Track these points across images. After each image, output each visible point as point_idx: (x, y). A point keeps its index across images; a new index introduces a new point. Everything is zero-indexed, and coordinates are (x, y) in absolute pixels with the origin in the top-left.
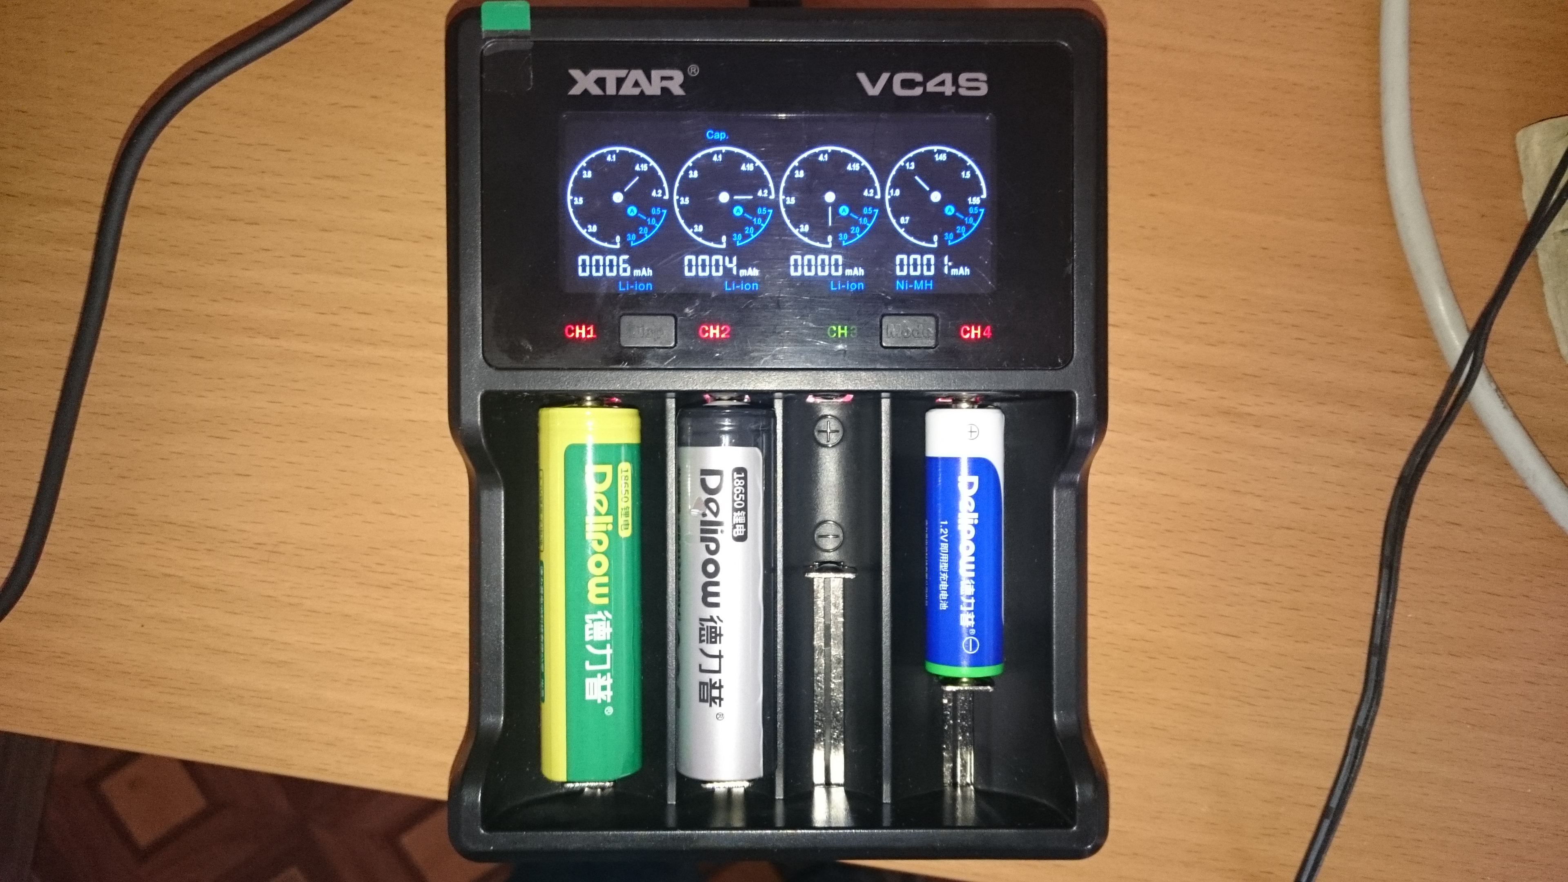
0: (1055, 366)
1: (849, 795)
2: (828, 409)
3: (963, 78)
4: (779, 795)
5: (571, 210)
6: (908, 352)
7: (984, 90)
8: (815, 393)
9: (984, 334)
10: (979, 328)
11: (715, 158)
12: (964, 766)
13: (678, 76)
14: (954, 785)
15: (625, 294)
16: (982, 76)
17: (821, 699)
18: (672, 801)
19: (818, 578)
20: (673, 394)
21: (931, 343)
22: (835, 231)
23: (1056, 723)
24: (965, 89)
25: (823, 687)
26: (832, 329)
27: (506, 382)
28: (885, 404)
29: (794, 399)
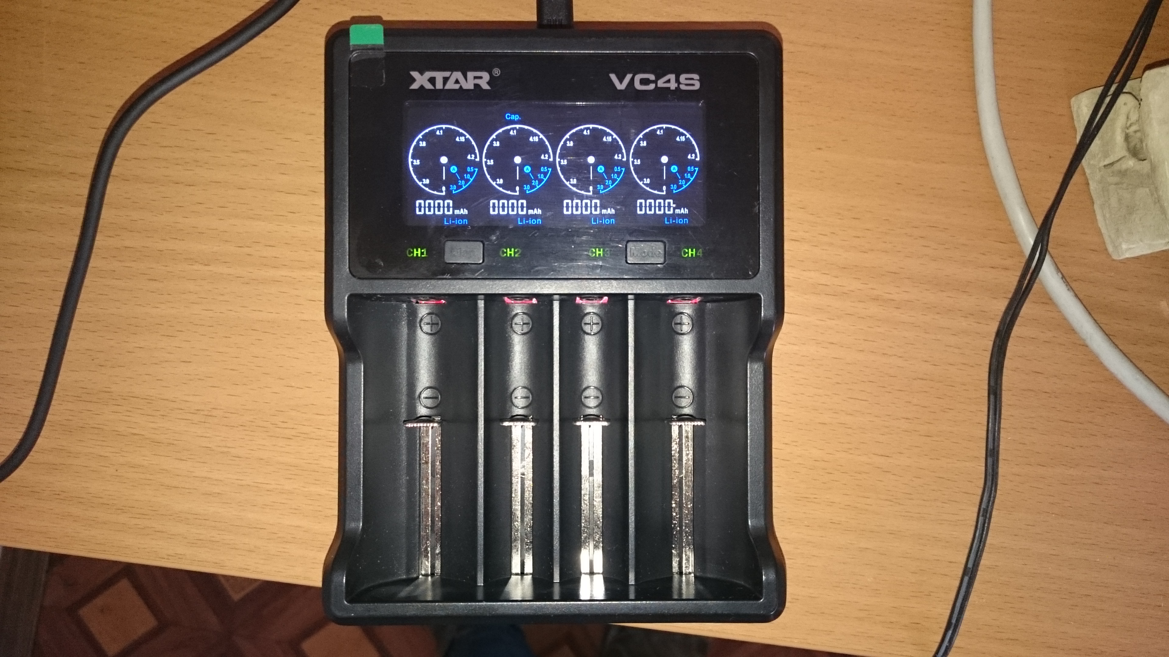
0: (746, 277)
1: (606, 580)
2: (591, 308)
3: (683, 78)
4: (557, 579)
5: (411, 169)
6: (645, 267)
7: (697, 86)
8: (582, 296)
9: (698, 254)
10: (694, 250)
11: (511, 133)
12: (688, 560)
13: (486, 76)
14: (681, 573)
15: (448, 226)
16: (696, 77)
17: (587, 512)
18: (480, 583)
19: (584, 425)
20: (482, 297)
21: (661, 260)
22: (595, 183)
23: (751, 527)
24: (684, 85)
25: (588, 504)
26: (592, 250)
27: (365, 288)
28: (631, 304)
29: (567, 300)
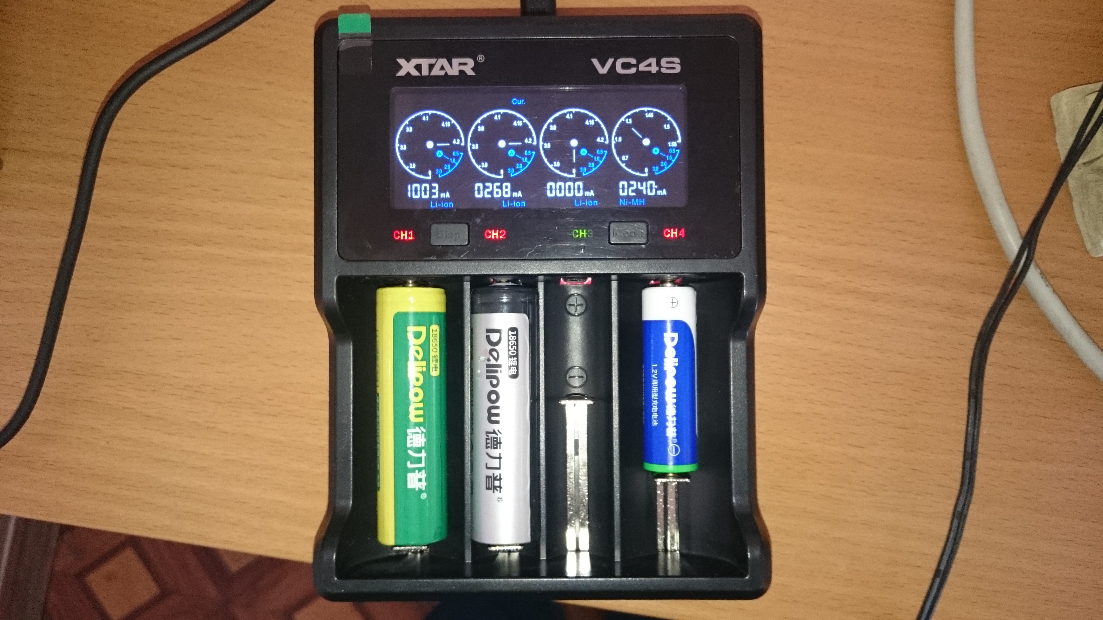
0: (729, 256)
1: (592, 558)
2: (575, 290)
3: (663, 61)
4: (543, 556)
5: (398, 154)
6: (627, 247)
7: (678, 69)
8: (566, 277)
9: (680, 234)
10: (676, 230)
11: (496, 118)
12: (673, 537)
13: (470, 62)
14: (666, 551)
15: (434, 209)
16: (677, 60)
17: (572, 491)
18: (468, 560)
19: (569, 404)
20: (468, 278)
21: (644, 241)
22: (578, 166)
23: (735, 505)
24: (665, 69)
25: (574, 482)
26: (575, 231)
27: (353, 270)
28: (614, 285)
29: (551, 280)
